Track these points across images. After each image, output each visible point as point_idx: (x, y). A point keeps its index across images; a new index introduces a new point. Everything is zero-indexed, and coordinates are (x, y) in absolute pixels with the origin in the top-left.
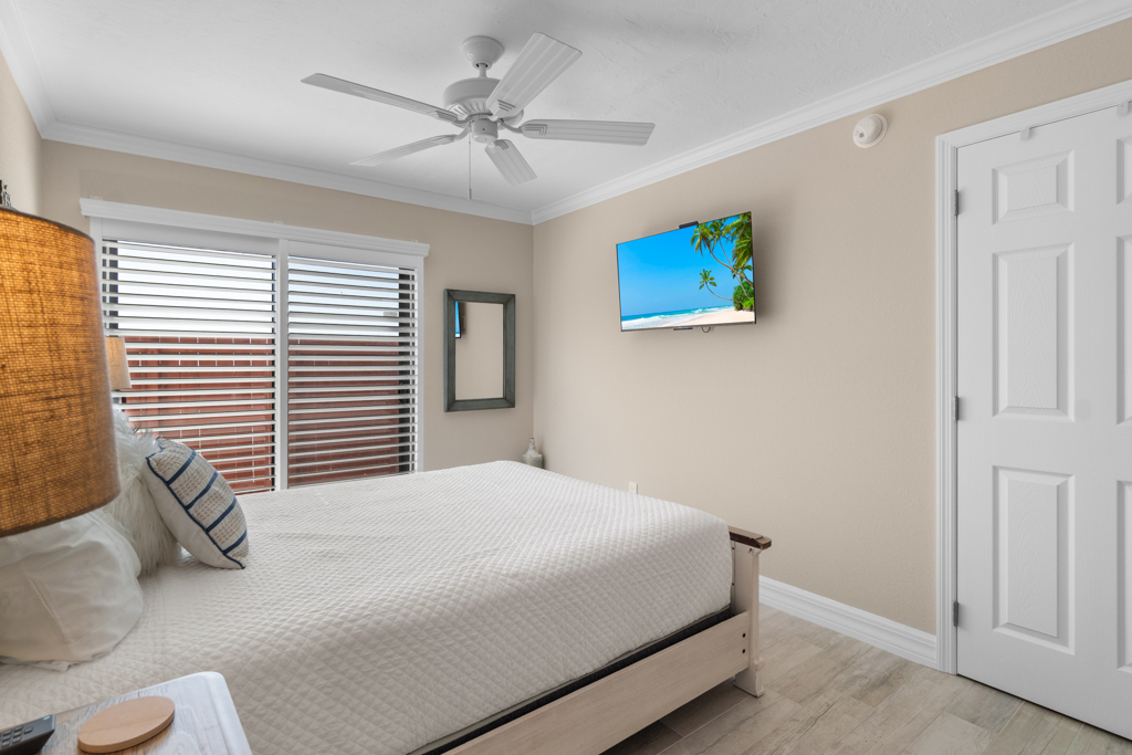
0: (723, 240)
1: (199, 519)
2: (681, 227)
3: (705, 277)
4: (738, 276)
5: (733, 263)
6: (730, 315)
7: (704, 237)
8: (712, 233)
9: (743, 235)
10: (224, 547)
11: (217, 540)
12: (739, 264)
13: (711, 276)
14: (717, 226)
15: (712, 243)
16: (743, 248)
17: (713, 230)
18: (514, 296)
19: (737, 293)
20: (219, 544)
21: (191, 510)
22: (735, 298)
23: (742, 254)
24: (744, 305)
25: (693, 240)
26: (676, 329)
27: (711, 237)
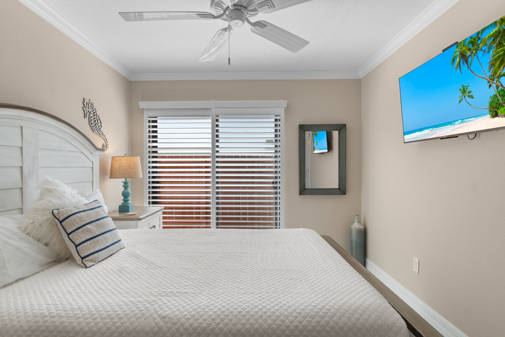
0: (480, 53)
1: (73, 240)
2: (444, 51)
3: (464, 91)
4: (494, 85)
5: (489, 74)
6: (486, 122)
7: (463, 56)
8: (469, 49)
9: (500, 43)
10: (83, 256)
11: (79, 252)
12: (495, 73)
13: (468, 90)
14: (474, 42)
15: (470, 59)
16: (499, 57)
17: (470, 46)
18: (345, 125)
19: (492, 102)
20: (80, 254)
21: (70, 236)
22: (491, 106)
23: (498, 63)
24: (499, 112)
25: (454, 60)
26: (442, 138)
27: (469, 53)
